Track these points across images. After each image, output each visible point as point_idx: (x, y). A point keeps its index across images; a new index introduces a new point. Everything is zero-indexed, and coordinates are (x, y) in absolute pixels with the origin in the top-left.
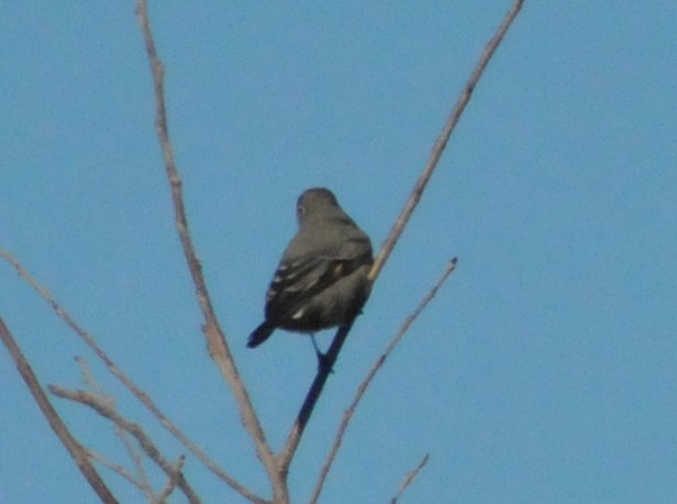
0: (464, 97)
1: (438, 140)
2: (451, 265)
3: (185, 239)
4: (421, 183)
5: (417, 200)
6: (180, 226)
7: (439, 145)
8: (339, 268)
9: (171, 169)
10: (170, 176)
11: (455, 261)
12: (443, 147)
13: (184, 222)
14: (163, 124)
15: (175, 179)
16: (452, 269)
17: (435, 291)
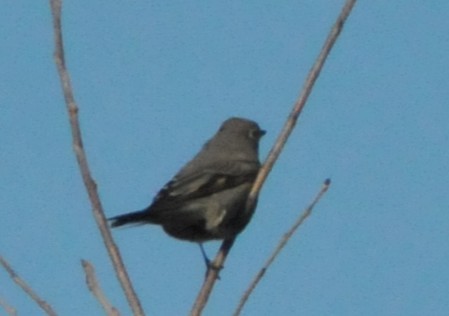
0: (335, 31)
1: (312, 69)
2: (324, 186)
3: (82, 162)
4: (297, 109)
5: (294, 124)
6: (77, 148)
7: (312, 75)
8: (221, 181)
9: (68, 97)
10: (67, 102)
11: (328, 182)
12: (317, 75)
13: (81, 144)
14: (61, 54)
15: (72, 105)
16: (325, 190)
17: (310, 209)
